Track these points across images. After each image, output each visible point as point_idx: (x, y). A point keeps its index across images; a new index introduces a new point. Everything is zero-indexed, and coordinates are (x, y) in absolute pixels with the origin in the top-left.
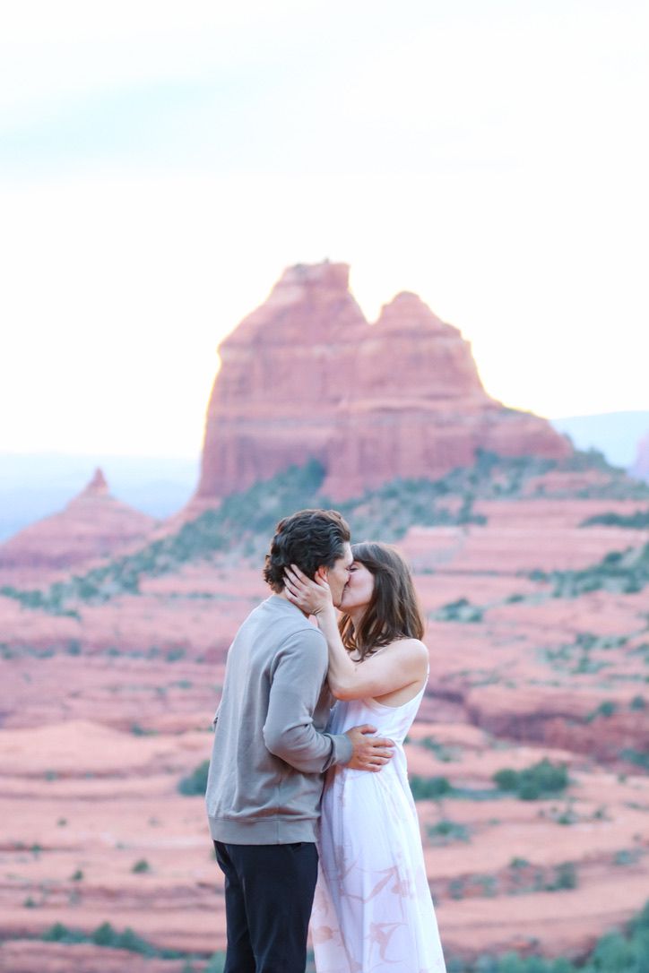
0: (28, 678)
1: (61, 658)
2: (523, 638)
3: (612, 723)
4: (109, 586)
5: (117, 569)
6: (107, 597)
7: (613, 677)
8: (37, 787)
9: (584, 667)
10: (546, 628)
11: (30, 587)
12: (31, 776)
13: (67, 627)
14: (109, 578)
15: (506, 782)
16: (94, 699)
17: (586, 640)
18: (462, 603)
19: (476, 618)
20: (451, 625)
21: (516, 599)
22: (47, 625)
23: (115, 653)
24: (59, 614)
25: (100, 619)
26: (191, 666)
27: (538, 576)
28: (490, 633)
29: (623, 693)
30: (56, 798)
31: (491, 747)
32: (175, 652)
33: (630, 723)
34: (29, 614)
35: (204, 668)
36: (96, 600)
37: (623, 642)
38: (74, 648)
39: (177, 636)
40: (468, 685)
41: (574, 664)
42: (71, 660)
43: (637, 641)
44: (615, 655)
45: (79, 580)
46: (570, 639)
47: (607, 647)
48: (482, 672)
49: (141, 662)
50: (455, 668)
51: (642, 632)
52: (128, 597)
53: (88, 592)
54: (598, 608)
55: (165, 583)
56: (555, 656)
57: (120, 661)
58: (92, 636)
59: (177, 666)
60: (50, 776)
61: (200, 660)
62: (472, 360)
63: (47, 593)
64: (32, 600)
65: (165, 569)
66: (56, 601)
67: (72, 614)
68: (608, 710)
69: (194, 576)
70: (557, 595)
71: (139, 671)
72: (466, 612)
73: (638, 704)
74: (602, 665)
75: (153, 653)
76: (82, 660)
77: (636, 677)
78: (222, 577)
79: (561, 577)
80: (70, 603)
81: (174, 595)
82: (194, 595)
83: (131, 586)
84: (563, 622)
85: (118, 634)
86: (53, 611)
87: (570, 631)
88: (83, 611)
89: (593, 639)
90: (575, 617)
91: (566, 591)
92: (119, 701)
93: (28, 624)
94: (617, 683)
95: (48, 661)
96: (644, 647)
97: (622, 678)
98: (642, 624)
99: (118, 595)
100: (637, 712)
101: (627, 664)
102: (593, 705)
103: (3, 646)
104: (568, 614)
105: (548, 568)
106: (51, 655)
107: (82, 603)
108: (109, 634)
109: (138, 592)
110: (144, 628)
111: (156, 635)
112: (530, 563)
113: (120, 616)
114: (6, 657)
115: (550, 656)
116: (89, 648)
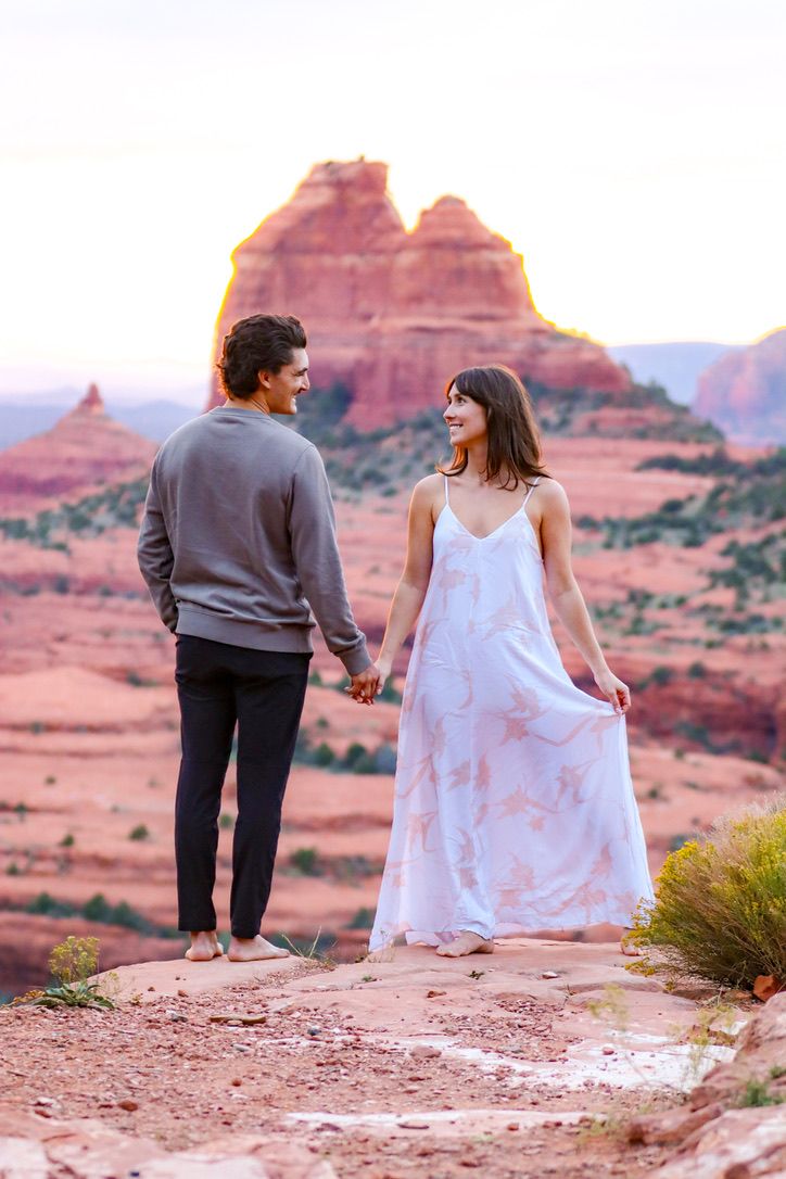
0: (8, 617)
1: (47, 597)
3: (667, 691)
4: (103, 517)
5: (113, 499)
6: (101, 530)
7: (668, 640)
8: (22, 740)
9: (637, 627)
10: (594, 583)
11: (14, 515)
12: (16, 728)
13: (54, 562)
14: (104, 508)
16: (84, 644)
17: (639, 598)
22: (31, 558)
23: (107, 593)
24: (45, 547)
25: (92, 554)
27: (583, 522)
29: (681, 659)
30: (44, 753)
33: (687, 692)
34: (12, 545)
36: (86, 532)
37: (681, 602)
38: (61, 585)
41: (626, 624)
42: (58, 599)
43: (697, 601)
44: (672, 616)
45: (70, 509)
46: (622, 596)
47: (663, 606)
49: (137, 604)
51: (705, 590)
52: (122, 531)
53: (79, 523)
54: (654, 561)
56: (605, 613)
57: (113, 602)
58: (82, 572)
60: (37, 728)
62: (524, 278)
63: (32, 524)
64: (15, 530)
66: (43, 532)
67: (61, 547)
68: (662, 677)
70: (608, 546)
71: (135, 614)
73: (697, 671)
74: (657, 627)
76: (70, 598)
77: (695, 641)
79: (613, 525)
80: (58, 534)
83: (129, 518)
84: (614, 576)
85: (112, 571)
86: (39, 542)
87: (622, 587)
88: (75, 544)
89: (648, 597)
90: (627, 571)
91: (619, 542)
92: (112, 646)
93: (11, 557)
94: (674, 647)
95: (34, 599)
96: (705, 608)
97: (680, 641)
98: (704, 582)
99: (114, 527)
100: (695, 681)
101: (685, 627)
102: (646, 671)
104: (620, 567)
105: (599, 515)
106: (33, 592)
107: (72, 535)
108: (102, 571)
109: (134, 525)
112: (580, 509)
113: (115, 552)
115: (600, 614)
116: (79, 587)
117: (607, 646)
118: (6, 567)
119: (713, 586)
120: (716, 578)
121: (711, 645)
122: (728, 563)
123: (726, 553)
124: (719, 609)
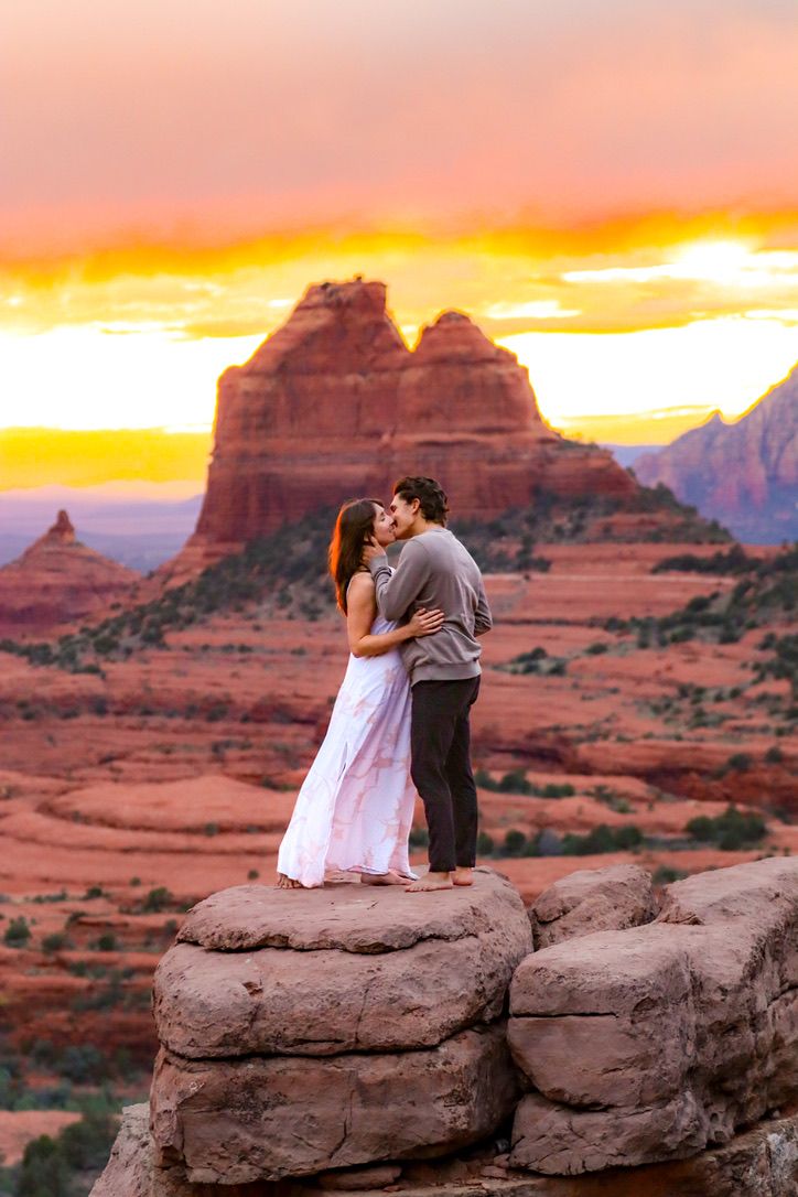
0: (51, 739)
1: (86, 718)
2: (615, 691)
3: (748, 777)
4: (127, 639)
5: (135, 619)
6: (129, 651)
7: (737, 729)
9: (700, 720)
10: (639, 681)
11: (36, 641)
13: (90, 684)
14: (126, 631)
15: (700, 832)
16: (147, 761)
17: (689, 692)
18: (539, 653)
19: (558, 671)
20: (531, 678)
21: (598, 650)
22: (69, 682)
23: (147, 713)
24: (76, 672)
25: (125, 675)
26: (237, 726)
27: (612, 624)
28: (576, 686)
29: (758, 746)
32: (215, 709)
33: (767, 778)
34: (42, 671)
35: (250, 727)
36: (113, 655)
37: (735, 694)
38: (99, 706)
39: (217, 692)
40: (565, 741)
41: (687, 716)
42: (97, 720)
43: (753, 692)
44: (731, 707)
45: (94, 634)
46: (672, 692)
47: (719, 699)
48: (580, 727)
49: (178, 722)
50: (544, 724)
51: (755, 683)
52: (151, 652)
53: (106, 647)
54: (693, 658)
55: (194, 636)
56: (661, 708)
57: (154, 721)
58: (117, 693)
59: (220, 726)
60: (210, 830)
61: (245, 720)
63: (56, 649)
64: (39, 656)
65: (190, 620)
66: (71, 657)
67: (93, 670)
68: (740, 763)
69: (224, 629)
70: (643, 645)
71: (176, 731)
72: (545, 665)
73: (775, 757)
74: (723, 718)
75: (191, 711)
76: (110, 719)
77: (765, 730)
78: (257, 628)
79: (644, 626)
80: (87, 658)
81: (206, 648)
82: (228, 648)
83: (155, 639)
84: (658, 673)
85: (148, 690)
86: (70, 667)
87: (669, 683)
88: (105, 667)
89: (700, 691)
90: (669, 668)
91: (653, 641)
92: (175, 762)
93: (45, 681)
94: (745, 736)
95: (74, 721)
96: (763, 698)
97: (752, 730)
98: (751, 676)
99: (142, 649)
100: (775, 766)
101: (750, 717)
102: (724, 759)
103: (23, 705)
104: (660, 665)
105: (625, 617)
106: (74, 714)
107: (101, 658)
108: (139, 692)
109: (163, 646)
110: (178, 684)
111: (193, 692)
112: (604, 612)
113: (148, 672)
114: (28, 717)
115: (657, 710)
116: (115, 708)
117: (679, 738)
118: (45, 691)
119: (761, 679)
120: (762, 671)
121: (780, 732)
122: (771, 656)
123: (764, 646)
124: (778, 698)
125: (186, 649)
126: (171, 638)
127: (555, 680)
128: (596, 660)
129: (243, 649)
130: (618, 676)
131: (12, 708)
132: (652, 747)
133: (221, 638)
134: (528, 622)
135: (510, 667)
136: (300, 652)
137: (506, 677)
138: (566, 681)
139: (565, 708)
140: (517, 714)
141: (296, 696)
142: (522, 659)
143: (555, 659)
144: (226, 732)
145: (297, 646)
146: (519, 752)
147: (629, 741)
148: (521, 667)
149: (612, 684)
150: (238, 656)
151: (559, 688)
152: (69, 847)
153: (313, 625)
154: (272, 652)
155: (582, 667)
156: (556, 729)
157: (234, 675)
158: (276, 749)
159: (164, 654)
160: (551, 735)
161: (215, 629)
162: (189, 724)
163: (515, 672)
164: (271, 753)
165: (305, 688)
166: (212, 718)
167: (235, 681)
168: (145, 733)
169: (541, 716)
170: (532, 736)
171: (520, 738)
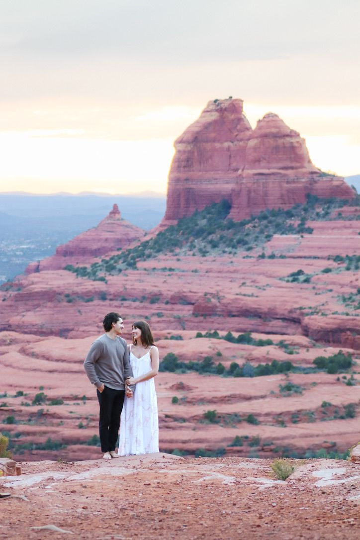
0: (79, 312)
1: (96, 302)
2: (331, 291)
4: (121, 265)
5: (125, 256)
6: (120, 270)
10: (342, 286)
11: (81, 266)
13: (100, 286)
14: (121, 261)
15: (321, 364)
18: (300, 272)
19: (307, 281)
20: (295, 284)
21: (327, 271)
22: (89, 285)
23: (124, 299)
24: (94, 280)
25: (117, 282)
26: (163, 306)
27: (338, 259)
28: (314, 288)
31: (314, 346)
32: (154, 298)
34: (80, 279)
35: (169, 306)
36: (113, 272)
38: (103, 296)
39: (156, 290)
40: (302, 314)
41: (356, 304)
42: (102, 303)
45: (107, 262)
46: (354, 291)
48: (310, 308)
49: (137, 303)
50: (296, 306)
52: (130, 271)
53: (110, 268)
55: (150, 264)
56: (347, 299)
57: (126, 303)
58: (112, 290)
59: (156, 306)
61: (167, 303)
62: (306, 148)
63: (89, 270)
64: (82, 272)
65: (149, 256)
66: (94, 273)
67: (102, 279)
69: (164, 260)
70: (348, 269)
71: (137, 308)
72: (302, 278)
75: (143, 299)
76: (107, 302)
78: (178, 260)
79: (350, 259)
80: (101, 274)
81: (154, 269)
82: (164, 269)
83: (132, 265)
84: (351, 282)
85: (126, 289)
86: (93, 278)
87: (355, 287)
88: (108, 278)
90: (357, 280)
91: (353, 267)
93: (79, 284)
95: (90, 303)
99: (126, 270)
103: (67, 296)
104: (353, 278)
105: (344, 255)
106: (92, 300)
107: (108, 273)
108: (121, 290)
109: (136, 268)
110: (139, 286)
111: (145, 290)
112: (334, 253)
113: (127, 280)
114: (69, 301)
115: (344, 300)
116: (111, 297)
117: (347, 314)
118: (78, 289)
125: (145, 269)
126: (140, 265)
127: (305, 285)
128: (326, 275)
129: (171, 270)
130: (334, 283)
131: (62, 297)
132: (335, 319)
133: (161, 265)
134: (300, 257)
135: (286, 279)
136: (196, 271)
137: (284, 284)
138: (310, 286)
139: (307, 299)
140: (285, 301)
141: (191, 292)
142: (293, 275)
143: (307, 275)
144: (159, 308)
145: (194, 268)
146: (284, 319)
147: (326, 315)
148: (291, 279)
149: (330, 287)
150: (168, 273)
151: (307, 289)
152: (25, 370)
153: (204, 258)
154: (183, 271)
155: (319, 279)
156: (301, 308)
157: (165, 282)
158: (175, 317)
159: (136, 272)
160: (298, 311)
161: (159, 260)
162: (142, 305)
163: (288, 281)
164: (172, 319)
165: (195, 288)
166: (153, 302)
167: (165, 285)
168: (122, 309)
169: (296, 302)
170: (290, 312)
171: (286, 313)
